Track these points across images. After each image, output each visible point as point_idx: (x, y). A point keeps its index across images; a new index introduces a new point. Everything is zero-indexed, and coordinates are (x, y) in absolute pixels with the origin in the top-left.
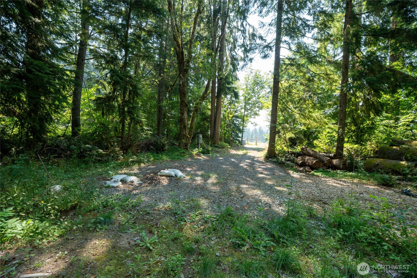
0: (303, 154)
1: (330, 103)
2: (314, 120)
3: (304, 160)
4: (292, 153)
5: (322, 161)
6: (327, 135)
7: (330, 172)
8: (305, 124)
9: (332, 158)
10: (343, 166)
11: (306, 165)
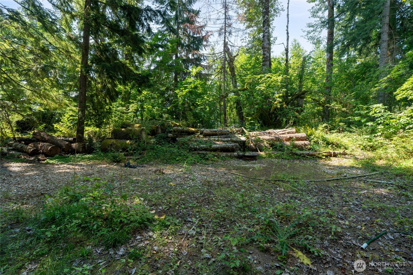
0: (36, 139)
1: (71, 83)
2: (53, 100)
3: (37, 147)
4: (20, 140)
5: (60, 146)
6: (70, 118)
7: (68, 157)
8: (41, 104)
9: (71, 142)
10: (82, 150)
11: (40, 153)
